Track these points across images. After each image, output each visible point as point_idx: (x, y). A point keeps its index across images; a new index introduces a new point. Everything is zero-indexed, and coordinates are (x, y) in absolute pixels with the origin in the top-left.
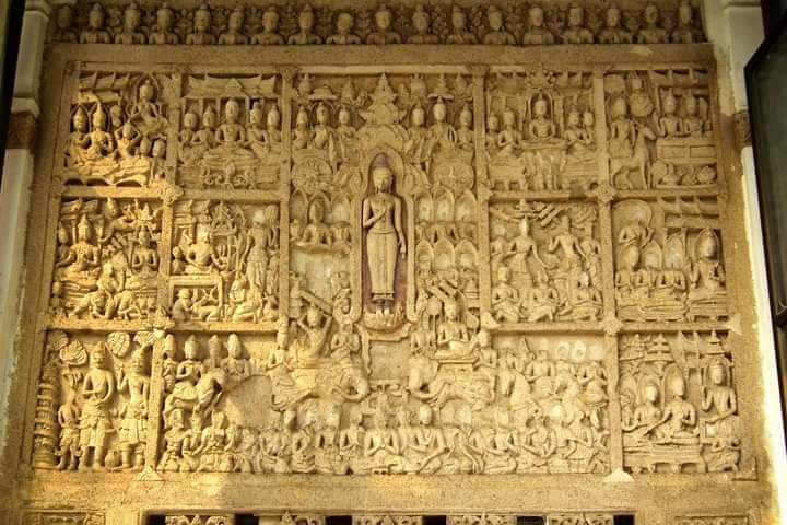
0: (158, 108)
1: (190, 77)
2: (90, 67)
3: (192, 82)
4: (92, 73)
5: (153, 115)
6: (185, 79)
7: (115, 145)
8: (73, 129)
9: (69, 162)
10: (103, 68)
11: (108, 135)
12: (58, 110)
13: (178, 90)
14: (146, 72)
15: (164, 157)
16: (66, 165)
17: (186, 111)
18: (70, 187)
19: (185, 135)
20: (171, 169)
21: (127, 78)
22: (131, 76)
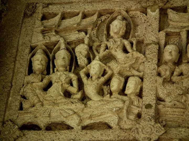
0: (132, 44)
1: (169, 11)
2: (52, 9)
3: (172, 15)
4: (55, 15)
5: (125, 51)
6: (163, 13)
7: (81, 86)
8: (30, 71)
9: (25, 105)
10: (68, 9)
11: (72, 75)
12: (14, 51)
13: (156, 25)
14: (117, 9)
15: (140, 95)
16: (21, 108)
17: (166, 45)
18: (26, 132)
19: (165, 70)
20: (148, 106)
21: (95, 17)
22: (100, 15)
